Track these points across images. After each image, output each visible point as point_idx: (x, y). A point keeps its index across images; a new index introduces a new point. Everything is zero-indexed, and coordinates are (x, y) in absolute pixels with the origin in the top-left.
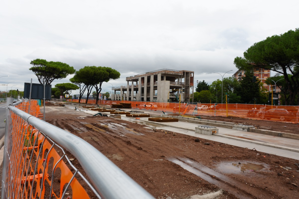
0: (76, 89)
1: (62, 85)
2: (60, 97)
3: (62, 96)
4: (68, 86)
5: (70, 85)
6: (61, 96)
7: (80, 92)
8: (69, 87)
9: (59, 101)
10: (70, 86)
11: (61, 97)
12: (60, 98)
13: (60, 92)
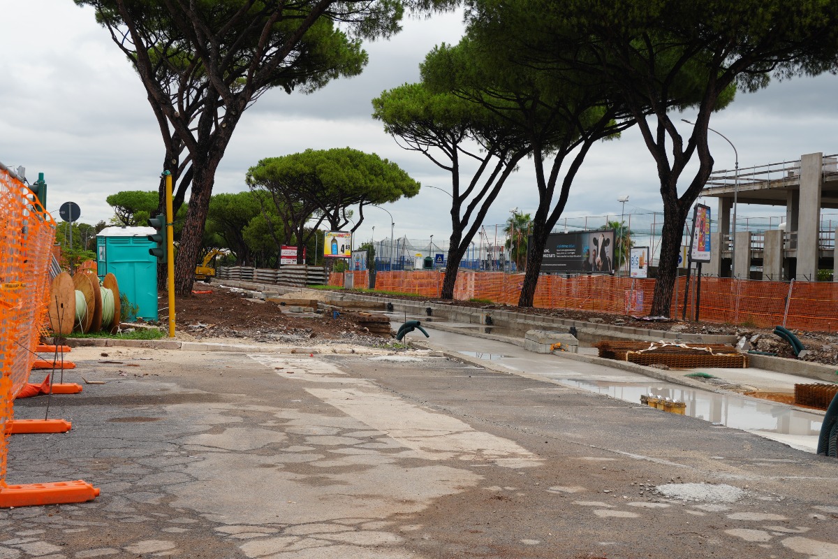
0: (393, 197)
1: (300, 166)
2: (279, 257)
3: (293, 252)
4: (343, 175)
5: (356, 166)
6: (289, 245)
7: (455, 212)
8: (351, 179)
9: (275, 282)
10: (357, 174)
11: (288, 255)
12: (283, 261)
13: (275, 218)
